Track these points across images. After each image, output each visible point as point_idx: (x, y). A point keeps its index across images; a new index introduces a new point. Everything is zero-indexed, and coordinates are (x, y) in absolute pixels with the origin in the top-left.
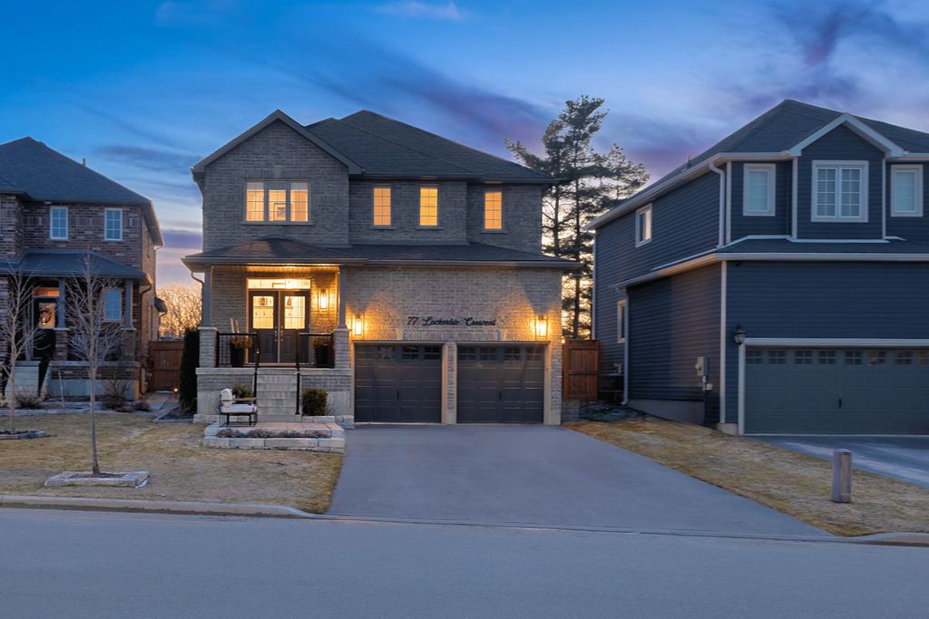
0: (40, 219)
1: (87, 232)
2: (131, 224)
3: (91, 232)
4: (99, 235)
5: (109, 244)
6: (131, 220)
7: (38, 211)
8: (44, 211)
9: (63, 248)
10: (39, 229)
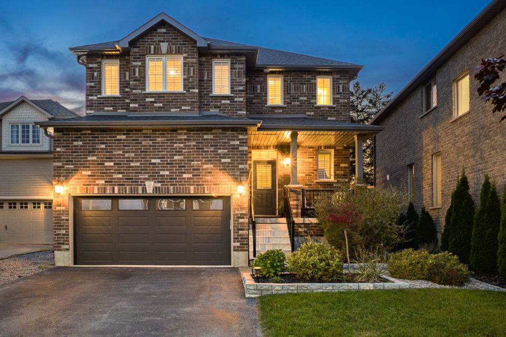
0: (259, 86)
1: (301, 98)
2: (341, 91)
3: (305, 98)
4: (312, 101)
5: (322, 109)
6: (341, 86)
7: (257, 79)
8: (262, 79)
9: (280, 113)
10: (258, 96)
